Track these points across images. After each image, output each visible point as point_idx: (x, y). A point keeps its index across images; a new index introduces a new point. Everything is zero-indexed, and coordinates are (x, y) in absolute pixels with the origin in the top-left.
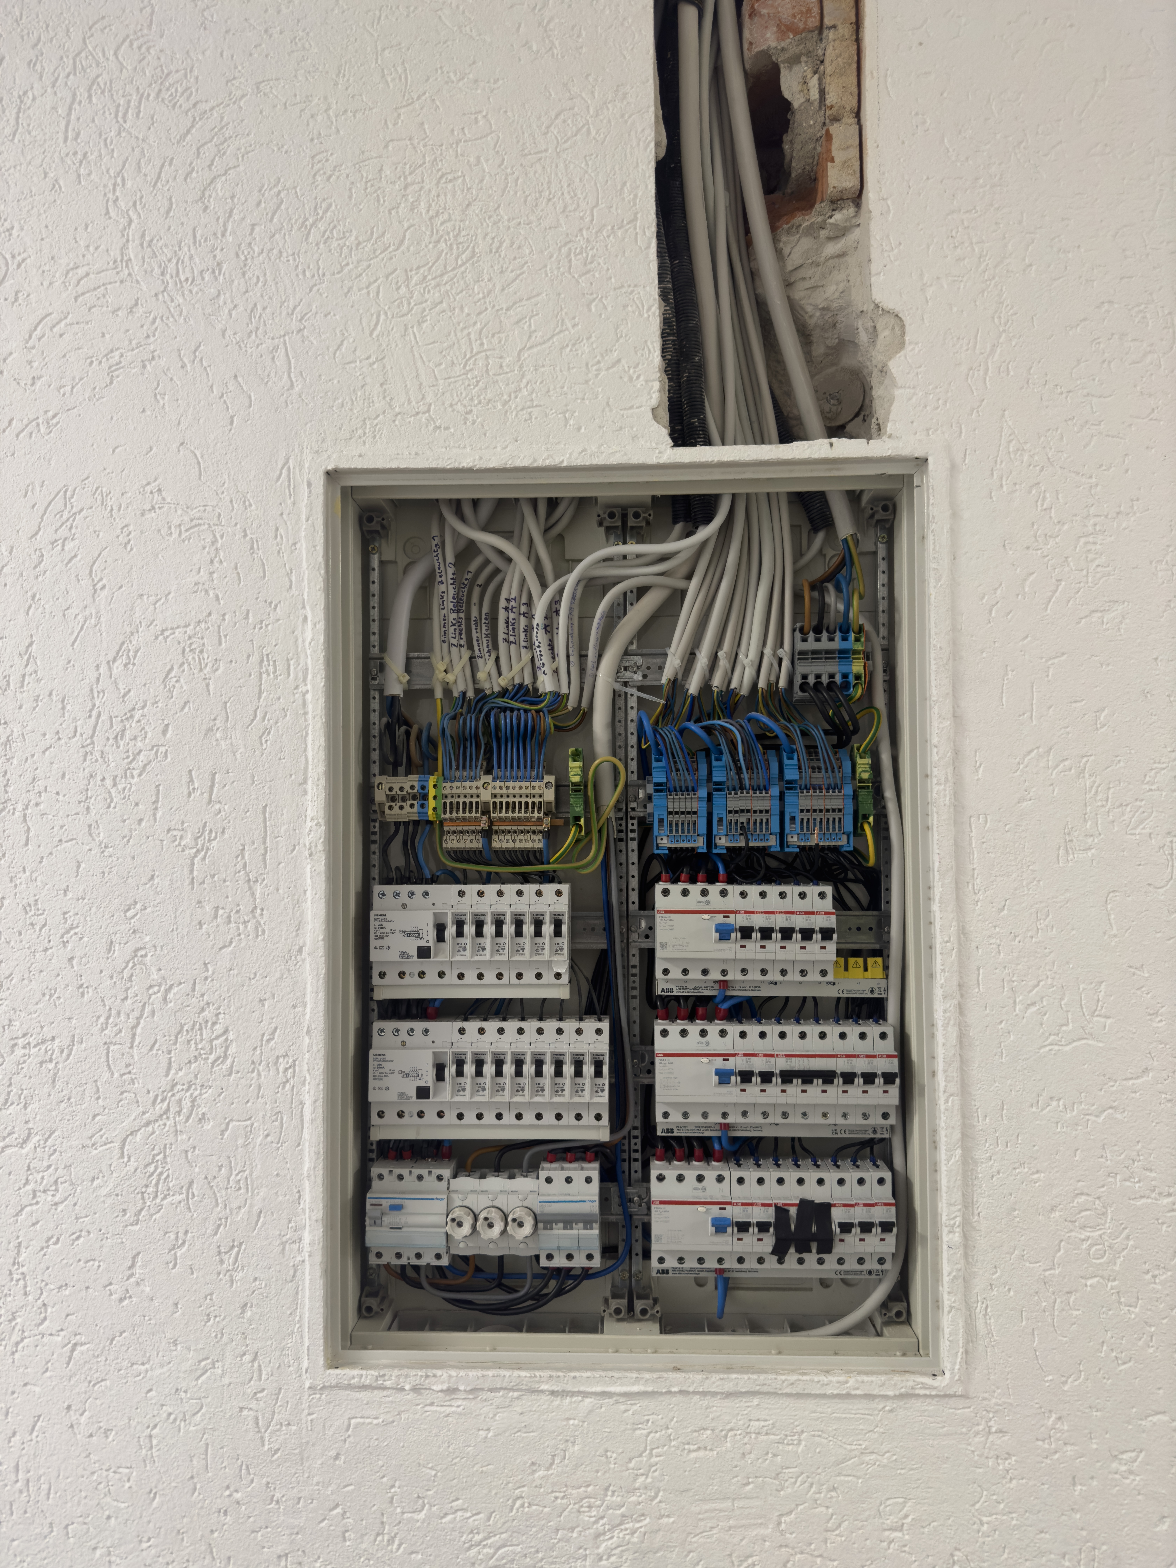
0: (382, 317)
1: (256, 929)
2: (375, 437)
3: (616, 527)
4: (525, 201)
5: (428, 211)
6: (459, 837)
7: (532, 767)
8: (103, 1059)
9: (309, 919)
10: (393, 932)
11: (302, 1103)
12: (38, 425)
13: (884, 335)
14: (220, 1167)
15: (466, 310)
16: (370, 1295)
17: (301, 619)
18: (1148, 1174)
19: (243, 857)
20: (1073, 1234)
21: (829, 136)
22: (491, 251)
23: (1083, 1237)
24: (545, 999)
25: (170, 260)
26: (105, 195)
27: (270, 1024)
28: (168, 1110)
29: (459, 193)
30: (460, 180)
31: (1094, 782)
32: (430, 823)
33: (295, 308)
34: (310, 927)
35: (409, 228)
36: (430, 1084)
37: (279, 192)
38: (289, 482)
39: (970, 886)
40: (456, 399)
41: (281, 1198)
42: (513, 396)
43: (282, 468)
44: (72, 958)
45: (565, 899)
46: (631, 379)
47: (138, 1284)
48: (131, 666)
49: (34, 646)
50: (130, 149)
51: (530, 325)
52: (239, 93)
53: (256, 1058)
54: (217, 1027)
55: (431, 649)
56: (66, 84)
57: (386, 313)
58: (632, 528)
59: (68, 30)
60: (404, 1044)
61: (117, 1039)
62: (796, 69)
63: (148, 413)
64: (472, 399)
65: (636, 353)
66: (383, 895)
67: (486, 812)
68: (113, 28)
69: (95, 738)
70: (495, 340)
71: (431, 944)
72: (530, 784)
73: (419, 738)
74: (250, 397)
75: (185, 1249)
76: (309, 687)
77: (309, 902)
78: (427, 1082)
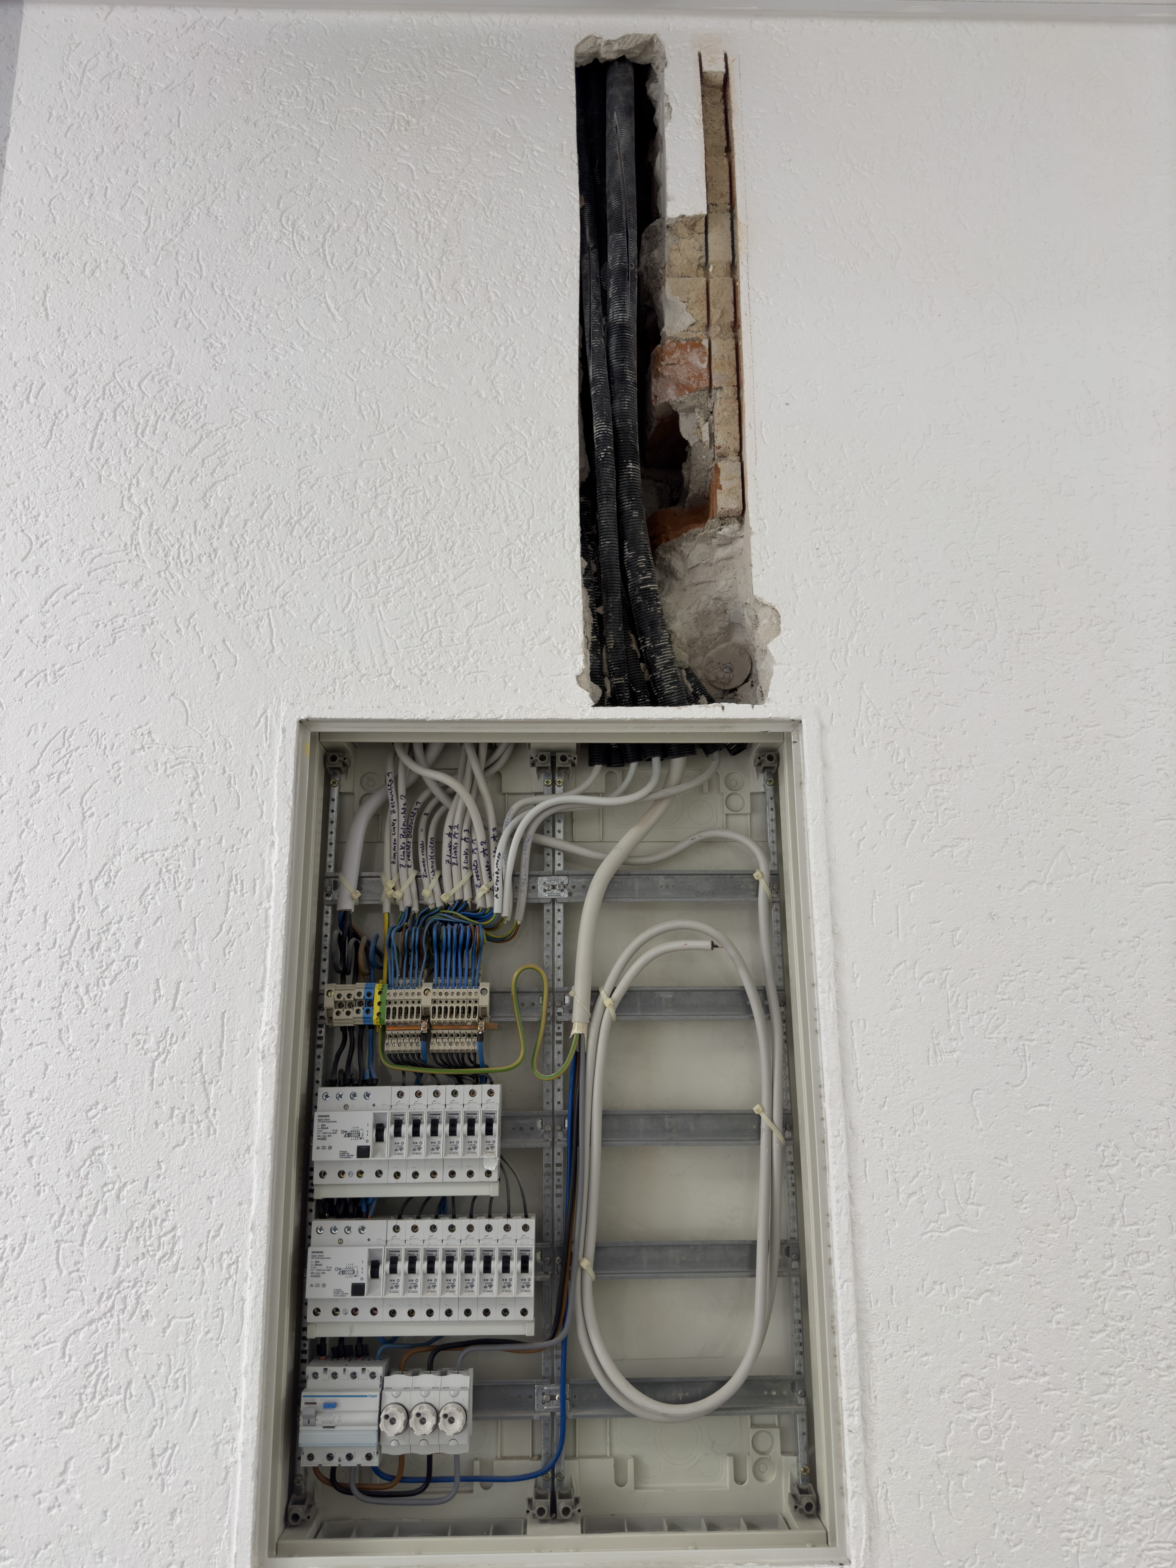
0: (354, 597)
1: (209, 1128)
2: (343, 693)
3: (547, 768)
4: (475, 511)
5: (394, 516)
6: (400, 1040)
7: (469, 975)
8: (54, 1257)
9: (259, 1119)
10: (335, 1132)
11: (243, 1300)
12: (46, 675)
13: (764, 622)
14: (159, 1366)
15: (424, 594)
16: (297, 1503)
17: (269, 843)
18: (1024, 1354)
19: (200, 1060)
20: (961, 1415)
21: (717, 470)
22: (445, 549)
23: (970, 1418)
24: (475, 1197)
25: (173, 546)
26: (121, 492)
27: (216, 1220)
28: (113, 1307)
29: (420, 503)
30: (421, 493)
31: (955, 992)
32: (372, 1027)
33: (278, 587)
34: (258, 1126)
35: (377, 528)
36: (365, 1281)
37: (270, 496)
38: (266, 728)
39: (855, 1085)
40: (414, 665)
41: (217, 1396)
42: (461, 663)
43: (261, 717)
44: (32, 1157)
45: (497, 1098)
46: (559, 652)
47: (68, 1491)
48: (111, 884)
49: (24, 866)
50: (146, 458)
51: (477, 608)
52: (240, 419)
53: (201, 1255)
54: (166, 1223)
55: (381, 869)
56: (96, 406)
57: (356, 595)
58: (560, 768)
59: (101, 365)
60: (341, 1242)
61: (68, 1237)
62: (691, 416)
63: (145, 668)
64: (427, 665)
65: (563, 632)
66: (327, 1096)
67: (426, 1017)
68: (139, 365)
69: (72, 949)
70: (448, 619)
71: (370, 1144)
72: (467, 990)
73: (367, 950)
74: (236, 657)
75: (118, 1452)
76: (272, 903)
77: (259, 1103)
78: (362, 1279)
